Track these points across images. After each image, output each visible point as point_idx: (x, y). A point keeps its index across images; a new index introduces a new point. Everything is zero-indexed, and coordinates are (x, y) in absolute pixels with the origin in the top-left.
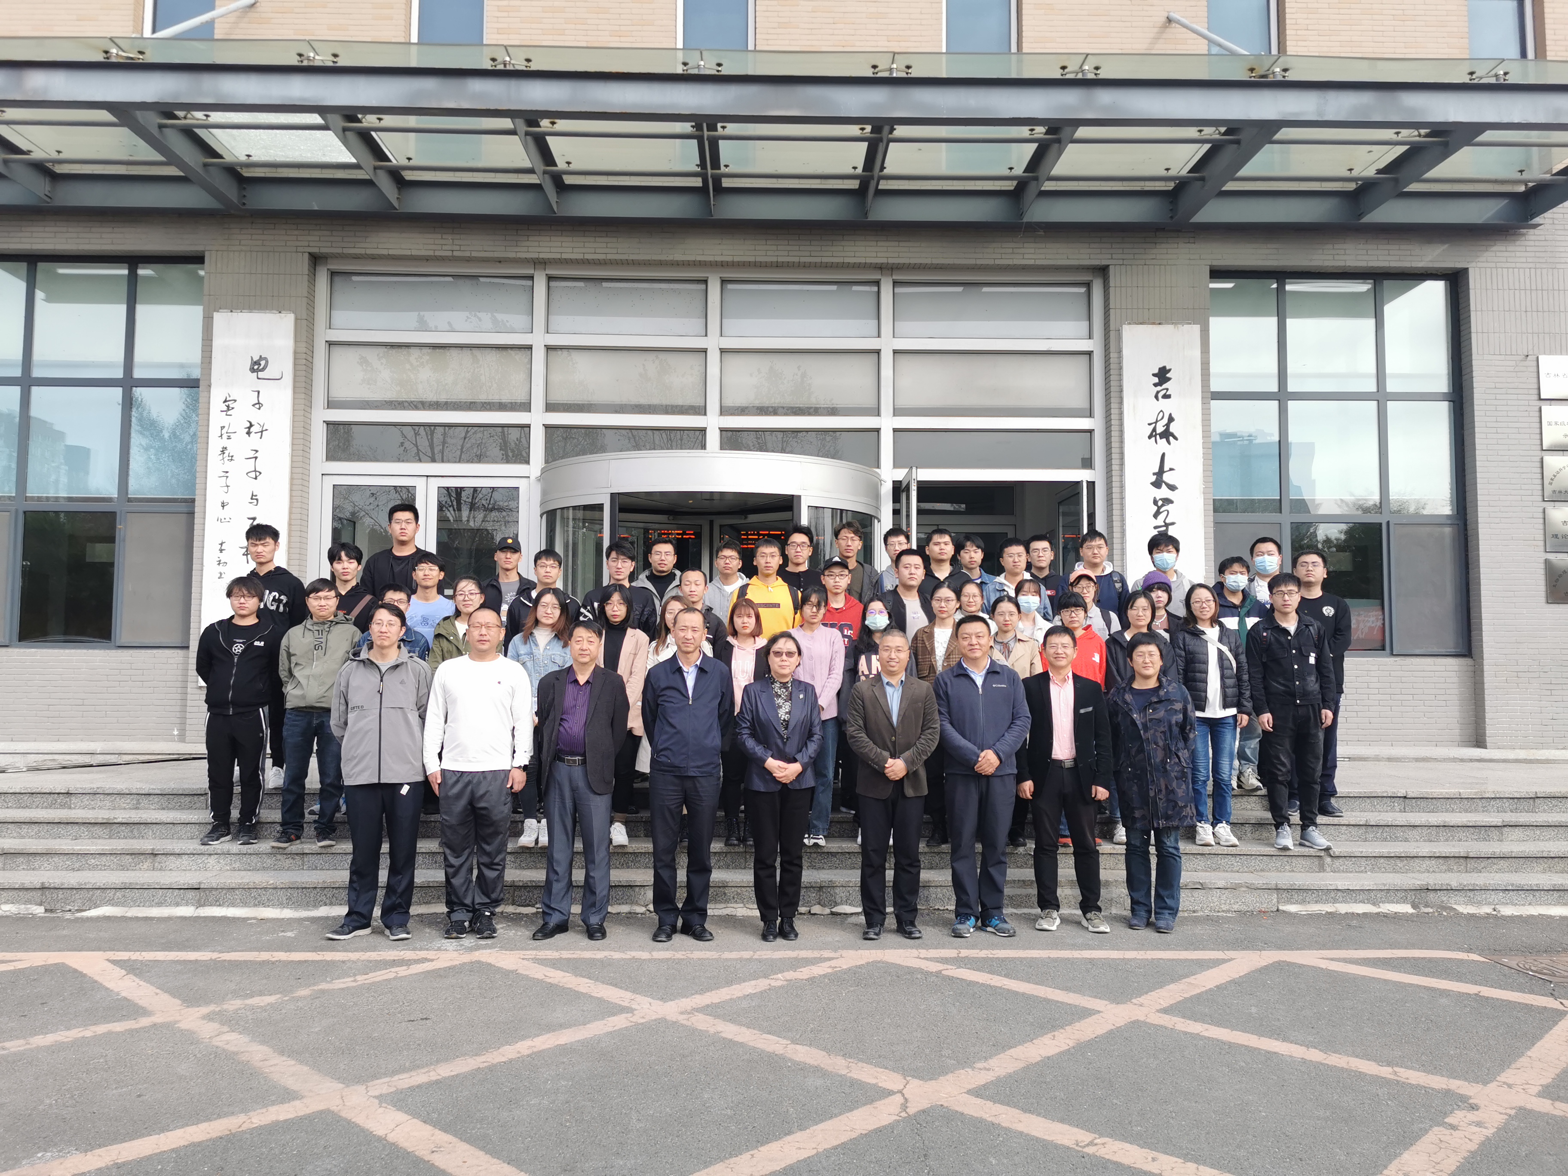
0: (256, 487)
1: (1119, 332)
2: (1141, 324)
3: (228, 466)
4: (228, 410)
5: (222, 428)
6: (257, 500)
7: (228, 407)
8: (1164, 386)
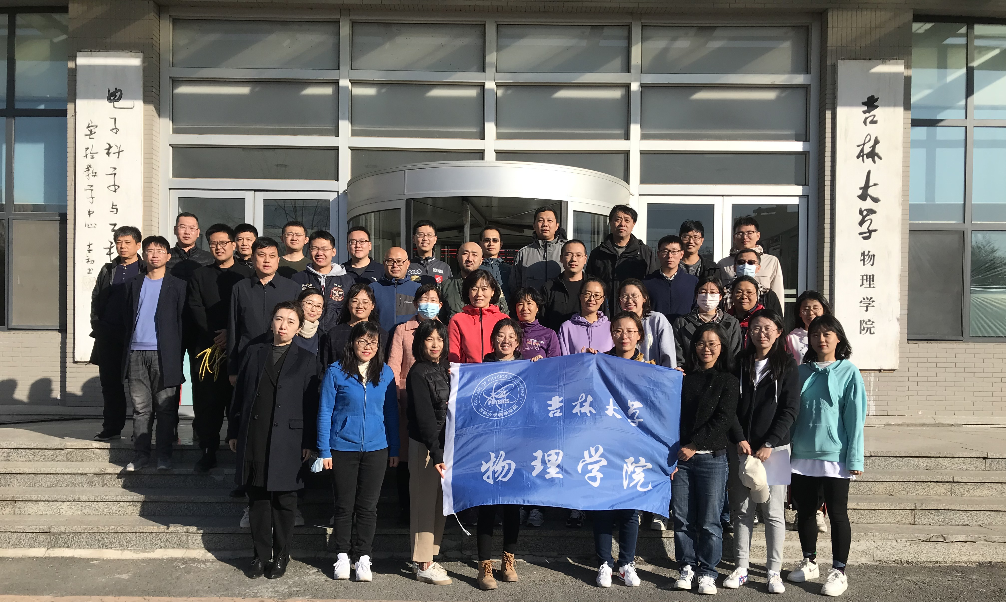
0: (117, 198)
1: (834, 67)
2: (854, 59)
3: (92, 181)
4: (91, 134)
5: (87, 149)
6: (117, 209)
7: (91, 131)
8: (872, 113)
